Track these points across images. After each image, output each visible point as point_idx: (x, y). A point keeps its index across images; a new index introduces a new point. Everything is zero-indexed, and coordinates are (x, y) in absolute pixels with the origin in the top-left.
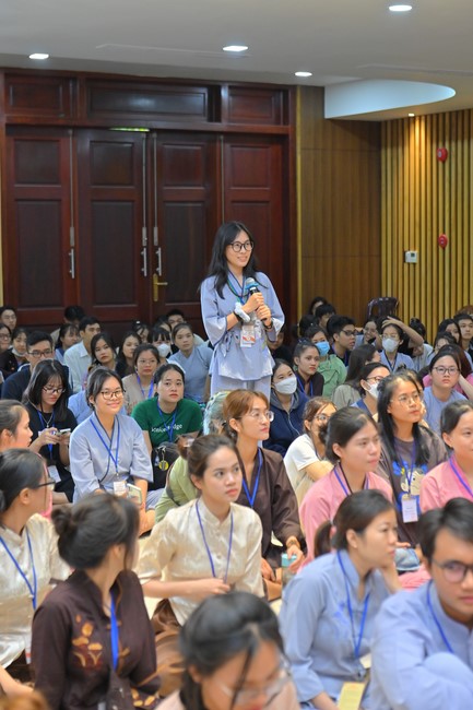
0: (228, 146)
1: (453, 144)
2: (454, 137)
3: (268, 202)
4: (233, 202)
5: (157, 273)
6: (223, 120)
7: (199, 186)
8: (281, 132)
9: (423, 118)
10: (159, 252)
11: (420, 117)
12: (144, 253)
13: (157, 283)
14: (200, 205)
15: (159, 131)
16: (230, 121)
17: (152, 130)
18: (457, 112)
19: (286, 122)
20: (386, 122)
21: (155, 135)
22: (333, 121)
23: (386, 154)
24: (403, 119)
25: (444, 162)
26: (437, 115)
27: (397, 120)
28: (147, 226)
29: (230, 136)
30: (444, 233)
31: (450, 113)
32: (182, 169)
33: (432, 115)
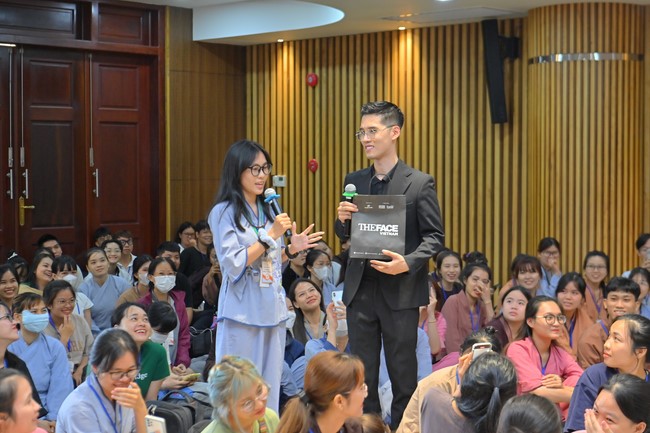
0: (97, 64)
1: (324, 70)
2: (324, 63)
3: (135, 124)
4: (101, 122)
5: (24, 196)
6: (93, 38)
7: (67, 105)
8: (150, 53)
9: (291, 44)
10: (26, 174)
11: (288, 42)
12: (11, 174)
13: (23, 206)
14: (68, 125)
15: (27, 47)
16: (100, 39)
17: (19, 45)
18: (328, 39)
19: (155, 43)
20: (251, 47)
21: (22, 51)
22: (201, 43)
23: (252, 79)
24: (270, 45)
25: (314, 88)
26: (307, 41)
27: (264, 45)
28: (13, 146)
29: (98, 55)
30: (314, 157)
31: (321, 39)
32: (49, 87)
33: (301, 41)
